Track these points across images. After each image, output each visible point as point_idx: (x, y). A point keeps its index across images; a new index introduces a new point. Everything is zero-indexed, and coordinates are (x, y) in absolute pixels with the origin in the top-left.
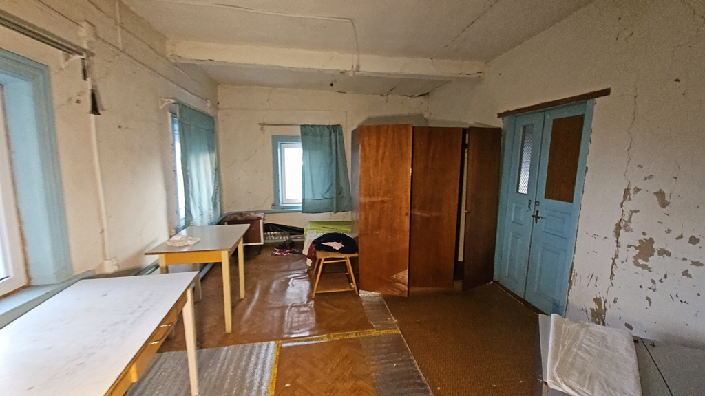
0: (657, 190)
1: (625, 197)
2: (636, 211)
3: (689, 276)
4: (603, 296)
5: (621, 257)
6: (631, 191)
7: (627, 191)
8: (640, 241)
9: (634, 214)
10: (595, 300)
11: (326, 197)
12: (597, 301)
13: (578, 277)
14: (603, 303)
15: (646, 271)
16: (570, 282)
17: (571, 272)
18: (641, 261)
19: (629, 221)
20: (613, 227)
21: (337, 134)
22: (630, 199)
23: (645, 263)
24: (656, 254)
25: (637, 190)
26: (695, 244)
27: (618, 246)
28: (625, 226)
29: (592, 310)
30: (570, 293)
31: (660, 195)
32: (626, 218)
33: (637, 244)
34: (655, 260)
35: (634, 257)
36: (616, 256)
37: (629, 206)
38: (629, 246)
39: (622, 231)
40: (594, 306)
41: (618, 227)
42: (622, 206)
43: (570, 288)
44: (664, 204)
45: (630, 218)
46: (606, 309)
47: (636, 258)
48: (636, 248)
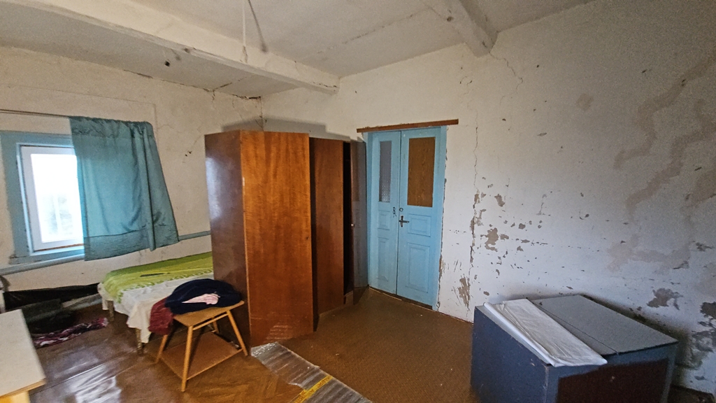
0: (496, 195)
1: (475, 200)
2: (484, 210)
3: (521, 250)
4: (467, 276)
5: (477, 245)
6: (480, 196)
7: (477, 196)
8: (488, 231)
9: (483, 213)
10: (460, 280)
11: (132, 228)
12: (463, 281)
13: (446, 266)
14: (467, 281)
15: (494, 251)
16: (440, 271)
17: (440, 263)
18: (490, 245)
19: (480, 218)
20: (470, 223)
21: (145, 135)
22: (479, 202)
23: (493, 246)
24: (499, 238)
25: (484, 195)
26: (522, 228)
27: (474, 237)
28: (478, 222)
29: (459, 289)
30: (441, 279)
31: (499, 197)
32: (478, 216)
33: (487, 234)
34: (499, 243)
35: (486, 243)
36: (474, 244)
37: (479, 207)
38: (482, 236)
39: (476, 226)
40: (460, 285)
41: (473, 223)
42: (474, 207)
43: (440, 275)
44: (501, 204)
45: (480, 215)
46: (469, 285)
47: (487, 243)
48: (486, 236)
